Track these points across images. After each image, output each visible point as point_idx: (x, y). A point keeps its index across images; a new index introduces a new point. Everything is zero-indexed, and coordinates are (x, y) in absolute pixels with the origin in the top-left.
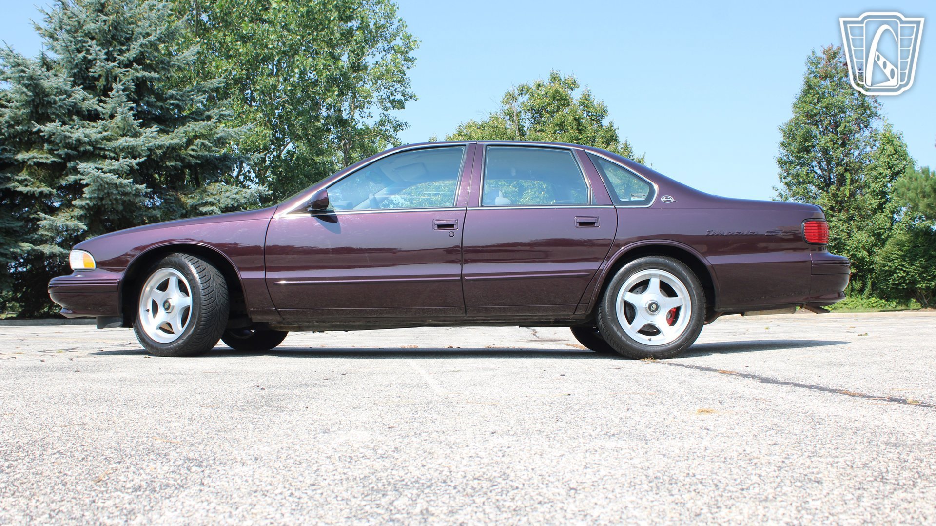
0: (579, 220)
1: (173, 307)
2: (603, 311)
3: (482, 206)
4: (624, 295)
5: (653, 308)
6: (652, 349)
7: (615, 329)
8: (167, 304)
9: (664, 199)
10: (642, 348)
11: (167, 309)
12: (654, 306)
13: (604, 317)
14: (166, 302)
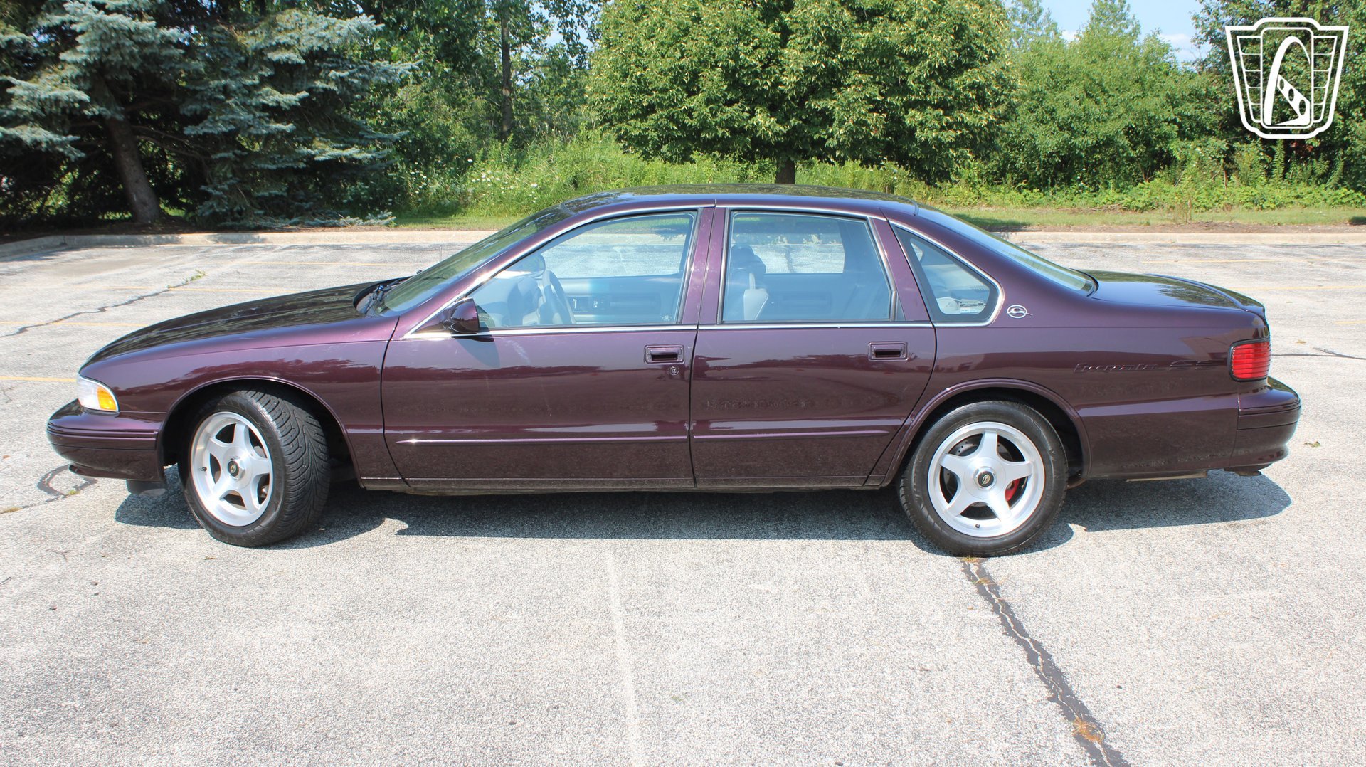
0: (875, 348)
1: (244, 471)
2: (908, 484)
3: (722, 323)
4: (943, 458)
5: (985, 480)
6: (980, 544)
7: (925, 511)
8: (234, 466)
9: (1013, 311)
10: (964, 541)
11: (234, 475)
12: (987, 476)
13: (908, 493)
14: (231, 463)
